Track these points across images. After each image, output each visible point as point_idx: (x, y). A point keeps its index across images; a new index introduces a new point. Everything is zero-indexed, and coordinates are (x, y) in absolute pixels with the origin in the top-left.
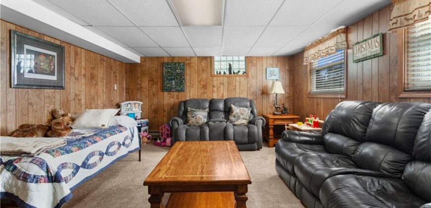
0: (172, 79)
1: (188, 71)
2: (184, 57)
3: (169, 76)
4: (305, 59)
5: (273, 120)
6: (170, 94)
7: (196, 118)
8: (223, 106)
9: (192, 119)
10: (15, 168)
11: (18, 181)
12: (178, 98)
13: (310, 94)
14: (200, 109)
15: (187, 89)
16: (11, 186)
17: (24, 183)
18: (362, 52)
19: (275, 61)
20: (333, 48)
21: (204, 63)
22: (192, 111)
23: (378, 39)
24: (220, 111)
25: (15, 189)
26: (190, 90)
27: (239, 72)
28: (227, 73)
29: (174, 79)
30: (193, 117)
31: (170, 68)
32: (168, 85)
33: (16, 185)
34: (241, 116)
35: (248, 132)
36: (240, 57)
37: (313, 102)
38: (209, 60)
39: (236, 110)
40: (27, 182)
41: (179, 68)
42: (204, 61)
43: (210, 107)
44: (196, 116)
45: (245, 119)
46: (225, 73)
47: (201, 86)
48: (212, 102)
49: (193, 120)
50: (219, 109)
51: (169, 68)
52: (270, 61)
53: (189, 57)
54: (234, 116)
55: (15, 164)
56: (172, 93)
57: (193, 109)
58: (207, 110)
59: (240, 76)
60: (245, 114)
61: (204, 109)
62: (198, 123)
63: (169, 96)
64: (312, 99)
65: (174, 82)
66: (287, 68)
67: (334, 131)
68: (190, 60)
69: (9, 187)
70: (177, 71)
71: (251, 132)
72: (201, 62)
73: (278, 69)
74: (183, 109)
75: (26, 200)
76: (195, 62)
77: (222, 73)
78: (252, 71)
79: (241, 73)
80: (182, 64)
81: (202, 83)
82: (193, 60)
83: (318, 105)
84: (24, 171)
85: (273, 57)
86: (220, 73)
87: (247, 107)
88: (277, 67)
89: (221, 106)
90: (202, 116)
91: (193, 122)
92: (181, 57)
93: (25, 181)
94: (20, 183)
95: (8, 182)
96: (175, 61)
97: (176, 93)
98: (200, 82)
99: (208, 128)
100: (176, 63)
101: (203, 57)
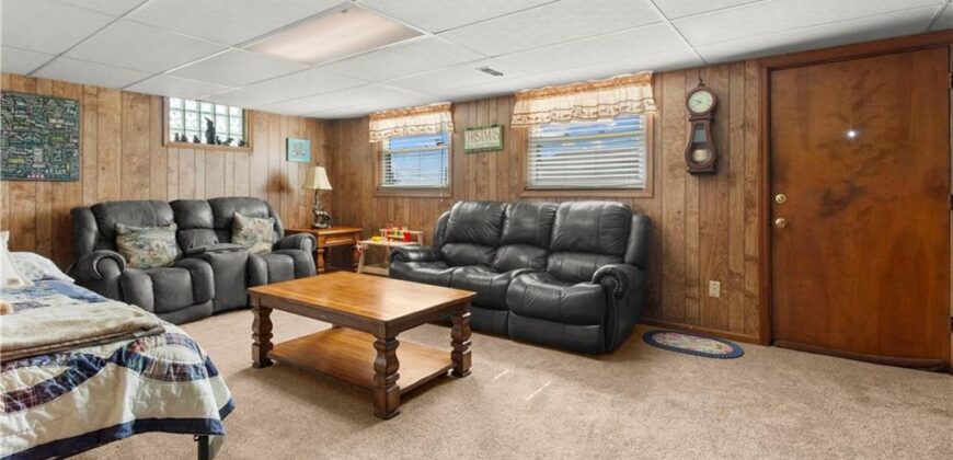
0: (31, 144)
1: (88, 125)
2: (75, 86)
3: (20, 133)
4: (372, 133)
5: (323, 238)
6: (21, 188)
7: (150, 250)
8: (212, 217)
9: (140, 251)
10: (146, 361)
11: (167, 384)
12: (53, 200)
13: (378, 189)
14: (151, 225)
15: (87, 177)
16: (152, 400)
17: (186, 384)
18: (476, 141)
19: (303, 128)
20: (433, 127)
21: (141, 111)
22: (133, 232)
23: (498, 130)
24: (205, 228)
25: (163, 403)
26: (97, 178)
27: (230, 140)
28: (204, 140)
29: (39, 145)
30: (141, 247)
31: (24, 109)
32: (14, 161)
33: (166, 395)
34: (260, 236)
35: (295, 263)
36: (231, 108)
37: (387, 204)
38: (156, 104)
39: (247, 223)
40: (190, 379)
41: (58, 114)
42: (140, 105)
43: (176, 220)
44: (149, 243)
45: (268, 241)
46: (197, 140)
47: (134, 168)
48: (180, 210)
49: (144, 254)
50: (204, 225)
51: (20, 108)
52: (294, 126)
53: (92, 87)
54: (245, 237)
55: (143, 354)
56: (27, 186)
57: (135, 228)
58: (174, 227)
59: (234, 150)
60: (265, 230)
61: (164, 226)
62: (160, 259)
63: (17, 192)
64: (382, 199)
65: (38, 153)
66: (322, 142)
67: (455, 239)
68: (97, 96)
69: (146, 406)
70: (53, 121)
71: (300, 263)
72: (131, 107)
73: (308, 142)
74: (94, 227)
75: (205, 413)
76: (113, 102)
77: (190, 140)
78: (259, 141)
79: (234, 144)
80: (72, 104)
81: (135, 159)
82: (104, 98)
83: (396, 207)
84: (170, 362)
85: (299, 118)
86: (184, 139)
87: (263, 217)
88: (306, 139)
89: (206, 216)
90: (164, 243)
91: (143, 260)
92: (65, 83)
93: (182, 380)
94: (174, 387)
95: (143, 393)
96: (40, 92)
97: (42, 186)
98: (127, 157)
99: (210, 267)
100: (46, 99)
101: (139, 94)
